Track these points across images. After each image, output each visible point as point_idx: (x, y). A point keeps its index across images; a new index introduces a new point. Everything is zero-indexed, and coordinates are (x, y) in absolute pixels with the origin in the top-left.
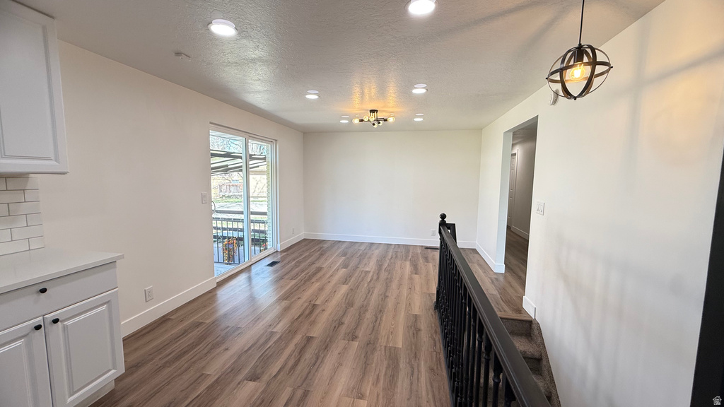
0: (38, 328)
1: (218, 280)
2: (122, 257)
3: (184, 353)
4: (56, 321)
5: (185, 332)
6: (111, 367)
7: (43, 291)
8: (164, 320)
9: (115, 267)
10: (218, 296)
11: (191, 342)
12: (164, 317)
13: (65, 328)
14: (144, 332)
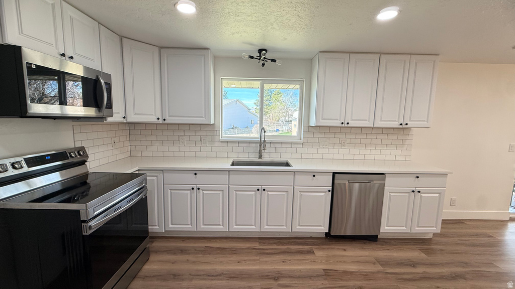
0: (413, 191)
1: (511, 216)
2: (451, 173)
3: (477, 246)
4: (419, 192)
5: (477, 235)
6: (434, 226)
7: (418, 177)
8: (460, 222)
9: (447, 177)
10: (509, 226)
11: (483, 242)
12: (460, 220)
13: (421, 196)
14: (446, 222)
